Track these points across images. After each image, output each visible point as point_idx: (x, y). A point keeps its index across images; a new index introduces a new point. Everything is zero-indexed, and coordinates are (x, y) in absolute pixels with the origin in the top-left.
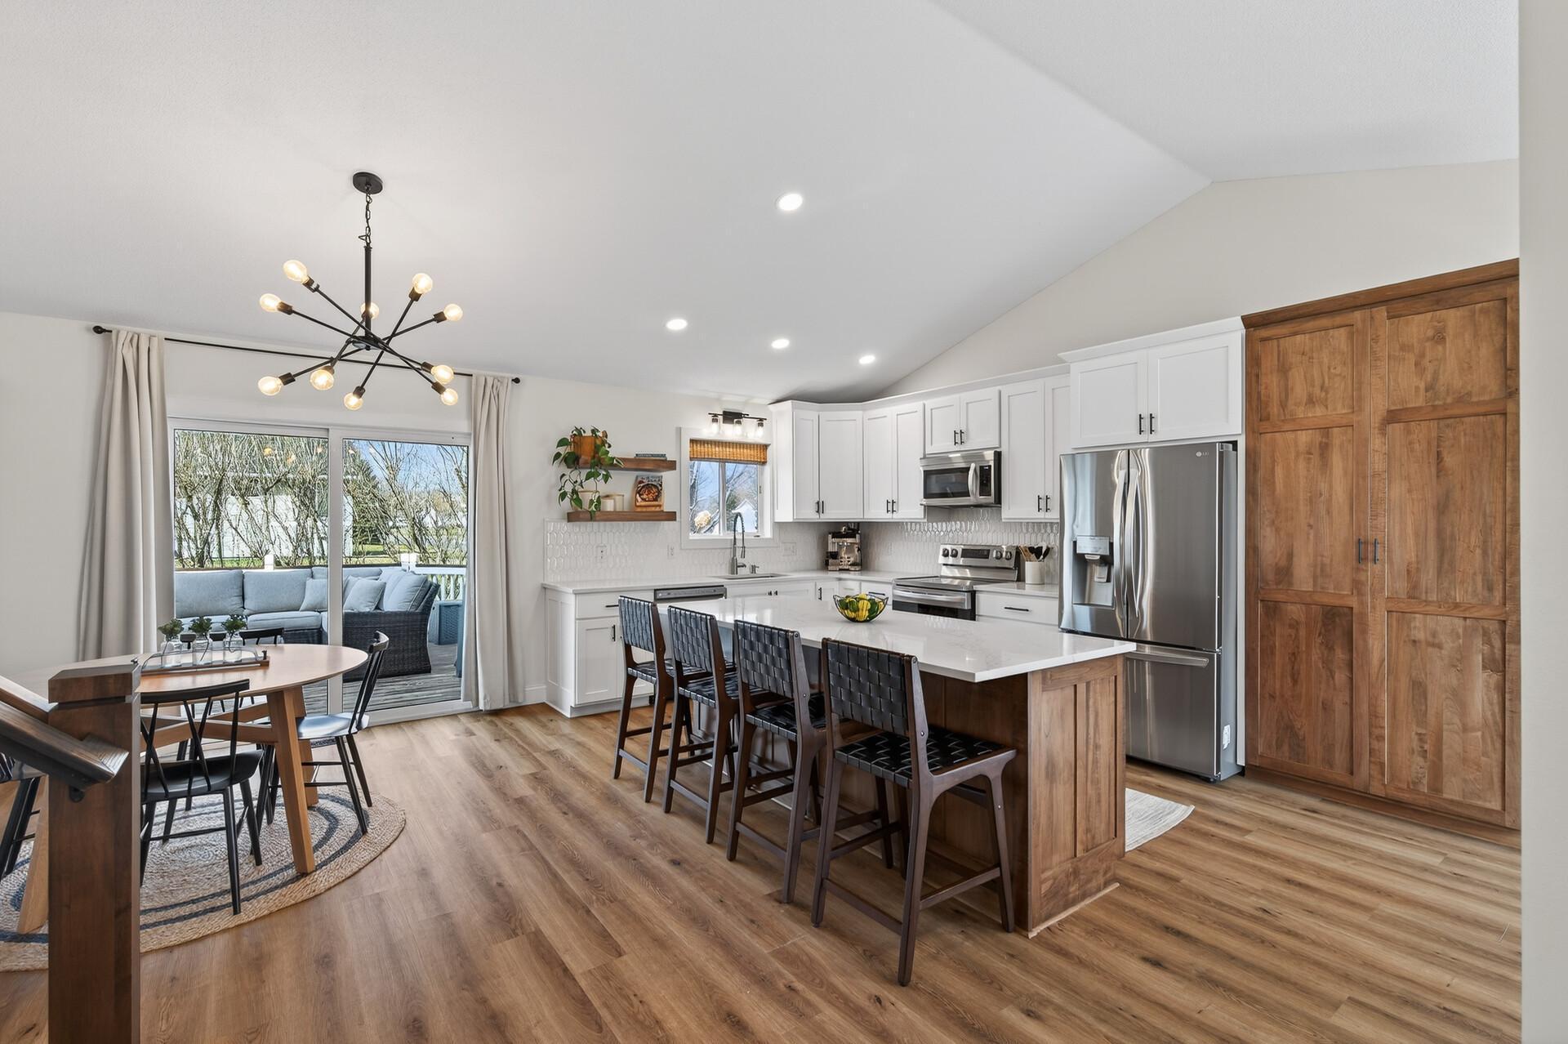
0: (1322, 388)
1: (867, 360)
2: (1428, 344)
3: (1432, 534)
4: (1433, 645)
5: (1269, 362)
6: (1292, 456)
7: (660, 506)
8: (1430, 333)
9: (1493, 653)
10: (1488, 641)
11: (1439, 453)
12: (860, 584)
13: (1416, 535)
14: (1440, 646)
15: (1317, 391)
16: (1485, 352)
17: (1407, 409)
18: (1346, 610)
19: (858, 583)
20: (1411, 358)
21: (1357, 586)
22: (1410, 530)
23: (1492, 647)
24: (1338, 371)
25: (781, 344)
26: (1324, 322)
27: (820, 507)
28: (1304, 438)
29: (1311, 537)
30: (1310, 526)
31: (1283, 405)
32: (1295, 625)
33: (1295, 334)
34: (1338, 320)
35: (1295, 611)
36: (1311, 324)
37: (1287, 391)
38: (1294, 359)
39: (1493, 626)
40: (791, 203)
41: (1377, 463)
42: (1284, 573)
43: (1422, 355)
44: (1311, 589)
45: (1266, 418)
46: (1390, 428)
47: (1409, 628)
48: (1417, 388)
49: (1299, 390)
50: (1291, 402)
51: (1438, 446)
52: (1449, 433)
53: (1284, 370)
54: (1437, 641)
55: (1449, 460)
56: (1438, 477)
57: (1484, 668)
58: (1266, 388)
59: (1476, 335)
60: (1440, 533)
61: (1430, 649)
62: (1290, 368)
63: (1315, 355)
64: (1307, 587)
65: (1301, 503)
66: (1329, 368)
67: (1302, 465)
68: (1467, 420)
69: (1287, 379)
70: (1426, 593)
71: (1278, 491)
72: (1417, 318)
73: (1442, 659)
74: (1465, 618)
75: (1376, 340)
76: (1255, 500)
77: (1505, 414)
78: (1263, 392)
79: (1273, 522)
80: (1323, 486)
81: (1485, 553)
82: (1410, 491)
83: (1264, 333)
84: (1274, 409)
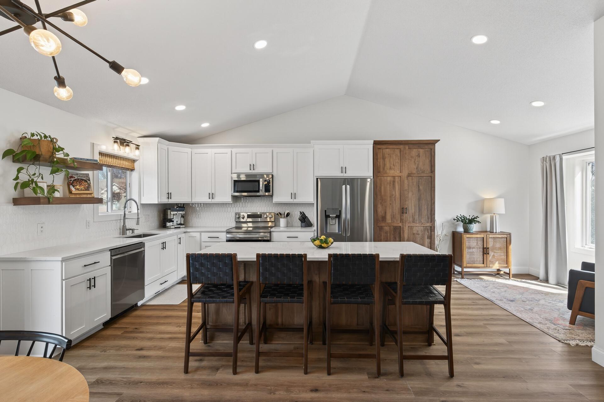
0: (393, 165)
1: (205, 125)
2: (416, 157)
3: (417, 206)
4: (417, 234)
5: (380, 155)
6: (386, 184)
7: (91, 194)
8: (417, 154)
9: (429, 234)
10: (428, 232)
11: (419, 185)
12: (201, 234)
13: (414, 206)
14: (419, 234)
15: (392, 165)
16: (427, 161)
17: (412, 173)
18: (399, 227)
19: (199, 233)
20: (413, 160)
21: (402, 220)
22: (413, 205)
23: (429, 233)
24: (397, 161)
25: (180, 108)
26: (394, 147)
27: (169, 195)
28: (389, 179)
29: (391, 207)
30: (390, 204)
31: (384, 169)
32: (386, 233)
33: (387, 148)
34: (397, 147)
35: (387, 228)
36: (391, 147)
37: (385, 165)
38: (387, 156)
39: (429, 228)
40: (261, 45)
41: (406, 187)
42: (384, 218)
43: (415, 160)
44: (391, 222)
45: (379, 172)
46: (409, 177)
47: (413, 231)
48: (414, 168)
49: (388, 165)
50: (385, 168)
51: (419, 184)
52: (420, 180)
53: (384, 158)
54: (418, 233)
55: (421, 187)
56: (419, 191)
57: (427, 238)
58: (379, 163)
59: (426, 156)
60: (419, 206)
61: (417, 235)
62: (385, 158)
63: (392, 155)
64: (390, 221)
65: (388, 197)
66: (395, 160)
67: (388, 186)
68: (424, 177)
69: (384, 161)
70: (416, 221)
71: (382, 194)
72: (415, 150)
73: (419, 237)
74: (424, 227)
75: (406, 154)
76: (377, 196)
77: (431, 177)
78: (378, 164)
79: (381, 203)
80: (394, 193)
81: (427, 211)
82: (413, 195)
83: (379, 146)
84: (381, 170)
